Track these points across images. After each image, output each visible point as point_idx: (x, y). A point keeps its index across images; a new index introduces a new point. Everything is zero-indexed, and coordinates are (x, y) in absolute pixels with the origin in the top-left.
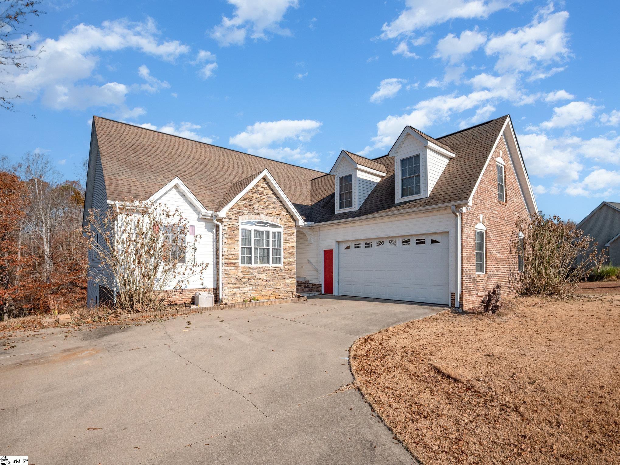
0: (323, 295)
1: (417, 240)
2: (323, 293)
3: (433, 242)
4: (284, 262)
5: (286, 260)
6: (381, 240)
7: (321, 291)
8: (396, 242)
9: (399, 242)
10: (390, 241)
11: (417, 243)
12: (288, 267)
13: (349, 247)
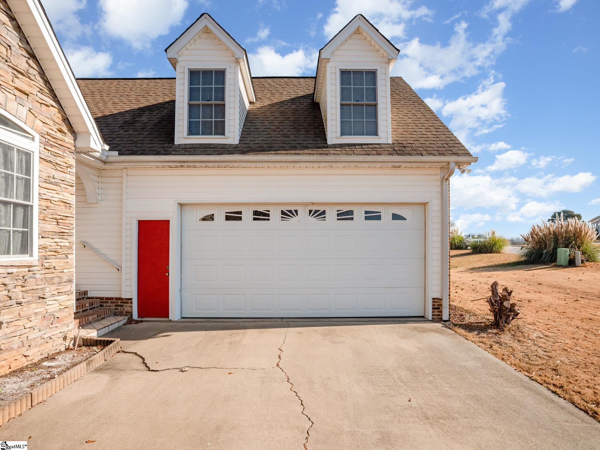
0: (137, 322)
1: (366, 212)
2: (135, 316)
3: (396, 217)
4: (43, 248)
5: (46, 242)
6: (293, 209)
7: (131, 313)
8: (324, 212)
9: (331, 214)
10: (310, 211)
11: (367, 218)
12: (53, 262)
13: (211, 218)
